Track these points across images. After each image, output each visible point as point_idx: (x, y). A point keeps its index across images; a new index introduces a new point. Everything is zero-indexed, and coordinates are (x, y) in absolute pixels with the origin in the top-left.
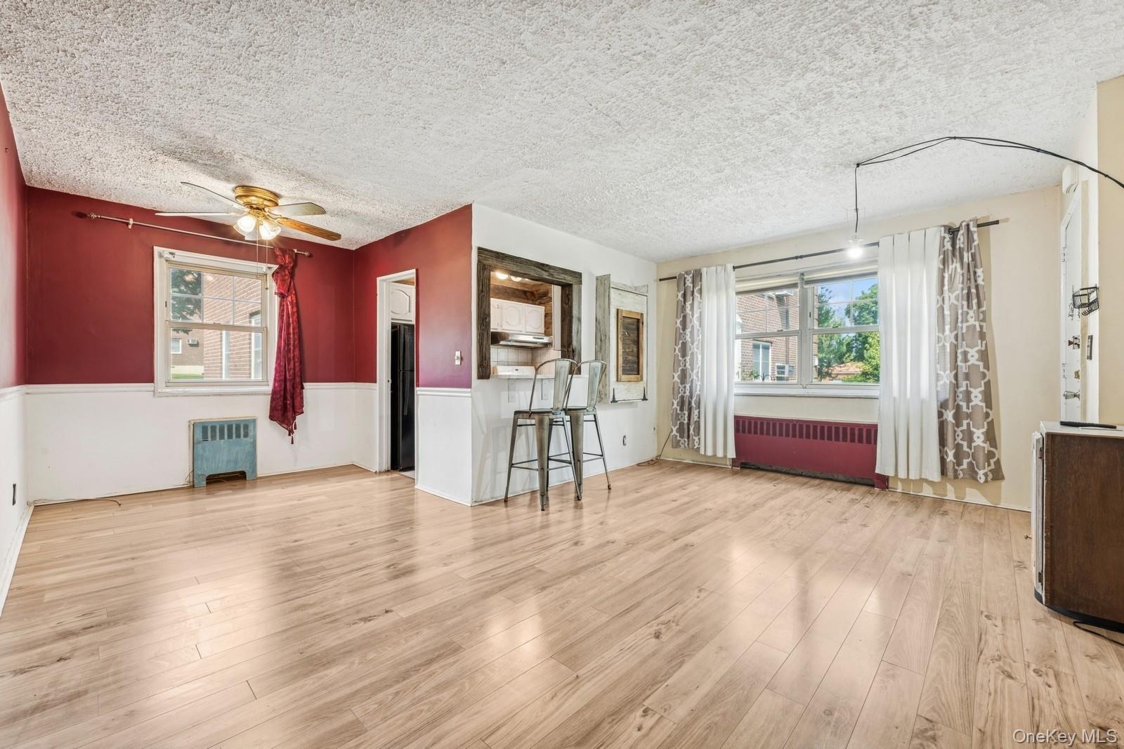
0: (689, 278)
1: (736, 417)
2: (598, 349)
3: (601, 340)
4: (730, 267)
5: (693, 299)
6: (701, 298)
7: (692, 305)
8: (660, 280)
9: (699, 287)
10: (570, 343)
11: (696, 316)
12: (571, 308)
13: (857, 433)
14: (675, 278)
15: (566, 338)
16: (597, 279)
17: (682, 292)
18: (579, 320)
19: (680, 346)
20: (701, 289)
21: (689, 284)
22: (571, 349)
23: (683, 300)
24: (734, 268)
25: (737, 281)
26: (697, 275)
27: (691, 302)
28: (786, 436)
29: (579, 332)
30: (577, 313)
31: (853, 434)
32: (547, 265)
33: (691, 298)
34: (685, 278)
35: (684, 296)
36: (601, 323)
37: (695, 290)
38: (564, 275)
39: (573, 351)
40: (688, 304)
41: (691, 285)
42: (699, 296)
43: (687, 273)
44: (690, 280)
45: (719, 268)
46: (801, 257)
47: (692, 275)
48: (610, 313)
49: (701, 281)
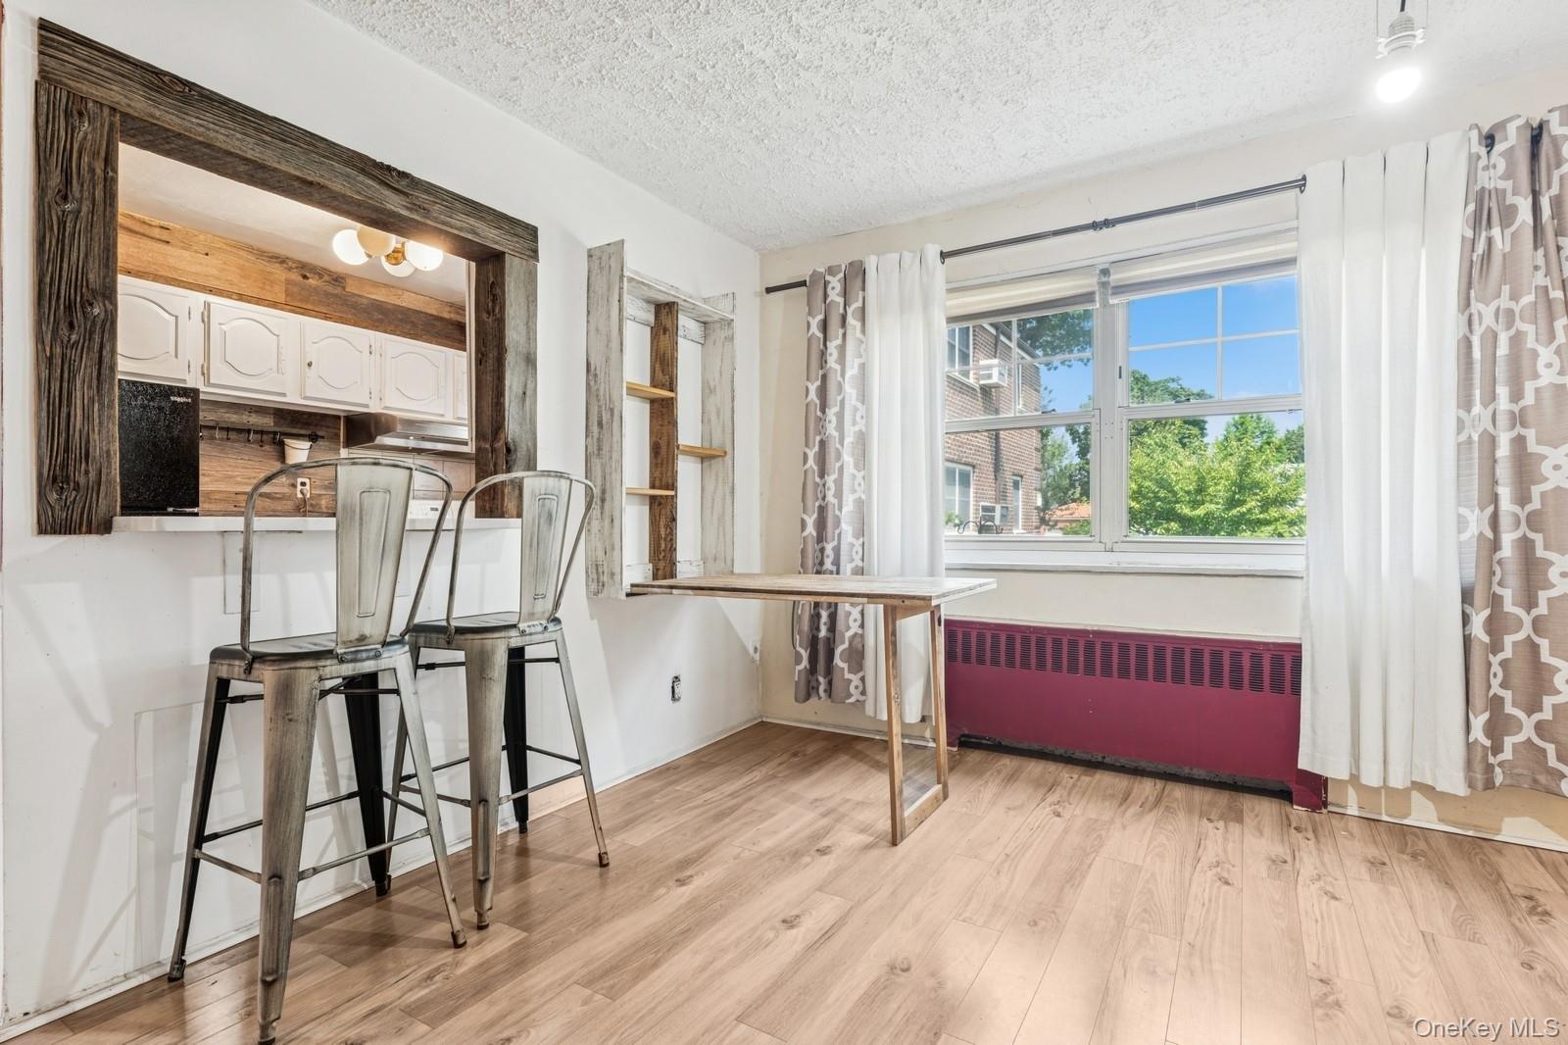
0: (835, 283)
1: (951, 625)
2: (593, 448)
3: (600, 424)
4: (933, 252)
5: (844, 335)
6: (863, 331)
7: (842, 348)
8: (769, 290)
9: (859, 304)
10: (498, 426)
11: (849, 373)
12: (500, 322)
13: (1246, 663)
14: (803, 284)
15: (488, 411)
16: (590, 256)
17: (821, 317)
18: (530, 361)
19: (816, 449)
20: (863, 308)
21: (835, 295)
22: (500, 444)
23: (821, 335)
24: (944, 256)
25: (950, 291)
26: (855, 275)
27: (839, 341)
28: (1069, 671)
29: (527, 395)
30: (522, 340)
31: (1236, 668)
32: (403, 175)
33: (841, 332)
34: (826, 284)
35: (824, 326)
36: (601, 376)
37: (850, 311)
38: (472, 221)
39: (508, 450)
40: (833, 346)
41: (841, 300)
42: (858, 324)
43: (831, 271)
44: (838, 287)
45: (907, 256)
46: (1107, 223)
47: (842, 275)
48: (622, 350)
49: (864, 289)
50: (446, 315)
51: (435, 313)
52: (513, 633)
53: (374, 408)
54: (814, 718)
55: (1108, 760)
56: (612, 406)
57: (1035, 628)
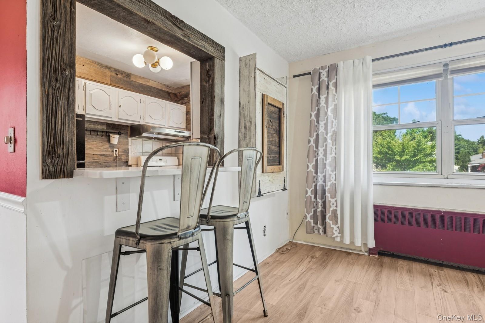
0: (324, 73)
1: (375, 206)
2: (242, 137)
3: (245, 128)
4: (369, 59)
5: (328, 93)
6: (336, 92)
7: (327, 98)
8: (294, 77)
9: (335, 81)
10: (211, 128)
11: (330, 108)
12: (212, 86)
14: (310, 73)
15: (206, 122)
16: (240, 60)
17: (317, 86)
18: (222, 101)
19: (315, 137)
20: (336, 82)
21: (324, 77)
22: (212, 136)
23: (317, 94)
24: (373, 60)
25: (373, 75)
26: (333, 70)
27: (326, 95)
28: (432, 227)
29: (221, 116)
30: (220, 93)
32: (182, 21)
33: (326, 91)
34: (320, 74)
35: (319, 90)
36: (246, 108)
37: (331, 83)
38: (204, 43)
39: (215, 138)
40: (323, 97)
41: (326, 79)
42: (334, 89)
43: (322, 68)
44: (326, 74)
45: (357, 61)
46: (451, 44)
47: (327, 69)
48: (255, 98)
49: (337, 75)
50: (164, 89)
51: (160, 88)
52: (236, 218)
53: (142, 123)
54: (312, 241)
55: (445, 263)
56: (251, 120)
57: (415, 209)
